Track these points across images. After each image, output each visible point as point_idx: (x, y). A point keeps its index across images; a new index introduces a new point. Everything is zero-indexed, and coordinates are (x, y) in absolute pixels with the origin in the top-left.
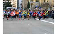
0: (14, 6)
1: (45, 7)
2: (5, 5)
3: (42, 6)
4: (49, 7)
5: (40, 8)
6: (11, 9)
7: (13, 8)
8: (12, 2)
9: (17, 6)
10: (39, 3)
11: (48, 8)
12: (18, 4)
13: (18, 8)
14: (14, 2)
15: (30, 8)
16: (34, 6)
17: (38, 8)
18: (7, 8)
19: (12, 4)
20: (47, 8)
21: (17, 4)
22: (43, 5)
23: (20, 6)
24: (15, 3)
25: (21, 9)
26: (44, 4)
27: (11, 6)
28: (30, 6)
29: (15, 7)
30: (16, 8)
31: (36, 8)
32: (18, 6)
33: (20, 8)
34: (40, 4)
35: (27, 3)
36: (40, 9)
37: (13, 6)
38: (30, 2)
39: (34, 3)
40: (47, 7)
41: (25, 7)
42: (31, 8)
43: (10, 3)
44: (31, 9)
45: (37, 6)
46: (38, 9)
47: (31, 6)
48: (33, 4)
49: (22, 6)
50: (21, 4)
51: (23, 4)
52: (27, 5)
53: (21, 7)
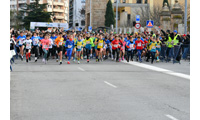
0: (58, 17)
1: (167, 20)
2: (26, 15)
3: (159, 16)
4: (183, 22)
5: (150, 24)
6: (46, 28)
7: (55, 24)
8: (50, 2)
9: (67, 18)
10: (148, 7)
11: (180, 26)
12: (71, 10)
13: (71, 25)
14: (59, 3)
15: (114, 23)
16: (129, 16)
17: (144, 24)
18: (33, 25)
19: (50, 10)
20: (176, 26)
21: (67, 11)
22: (162, 14)
23: (78, 18)
24: (60, 6)
25: (83, 27)
26: (166, 9)
27: (46, 17)
28: (113, 16)
29: (60, 20)
30: (65, 26)
31: (134, 24)
32: (71, 17)
33: (77, 25)
34: (151, 9)
35: (104, 6)
36: (149, 30)
37: (55, 19)
38: (113, 5)
39: (129, 5)
40: (177, 20)
41: (96, 21)
42: (119, 26)
43: (44, 6)
44: (117, 28)
45: (138, 17)
46: (142, 29)
47: (116, 19)
48: (126, 9)
49: (84, 18)
50: (83, 12)
51: (89, 10)
52: (102, 16)
53: (83, 23)
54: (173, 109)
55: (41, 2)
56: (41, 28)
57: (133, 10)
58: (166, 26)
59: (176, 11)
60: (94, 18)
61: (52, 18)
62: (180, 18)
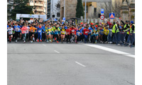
0: (38, 10)
1: (126, 13)
2: (12, 8)
3: (119, 10)
5: (112, 16)
7: (36, 16)
9: (45, 11)
10: (110, 2)
12: (49, 4)
13: (48, 16)
15: (83, 15)
16: (95, 9)
17: (107, 16)
18: (18, 16)
20: (133, 17)
21: (45, 6)
22: (122, 8)
23: (54, 11)
26: (125, 4)
27: (28, 10)
28: (83, 9)
29: (40, 12)
31: (100, 16)
32: (49, 10)
33: (54, 16)
35: (75, 2)
37: (36, 11)
38: (83, 1)
41: (69, 13)
44: (85, 19)
46: (106, 20)
47: (85, 11)
48: (93, 4)
49: (60, 11)
50: (58, 6)
51: (64, 4)
52: (74, 9)
53: (58, 14)
56: (25, 19)
57: (99, 4)
58: (125, 18)
60: (67, 11)
61: (33, 10)
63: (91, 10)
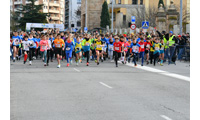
0: (53, 18)
1: (162, 21)
2: (21, 16)
4: (178, 23)
6: (41, 29)
7: (51, 25)
8: (46, 3)
9: (62, 19)
10: (143, 8)
11: (175, 27)
12: (67, 11)
13: (66, 26)
14: (55, 4)
15: (109, 24)
16: (124, 17)
17: (138, 26)
18: (29, 26)
19: (45, 11)
20: (171, 27)
21: (63, 12)
22: (157, 15)
23: (73, 19)
24: (56, 7)
25: (79, 28)
26: (161, 10)
27: (42, 18)
28: (109, 17)
29: (56, 21)
30: (61, 27)
31: (130, 25)
32: (67, 18)
33: (73, 26)
34: (147, 10)
35: (99, 7)
36: (145, 31)
37: (50, 20)
39: (124, 6)
40: (172, 21)
41: (91, 21)
43: (40, 7)
44: (112, 30)
45: (134, 18)
46: (138, 30)
47: (112, 20)
48: (122, 10)
49: (80, 19)
50: (79, 13)
51: (85, 11)
52: (98, 17)
53: (79, 24)
54: (168, 110)
55: (36, 3)
56: (37, 29)
58: (161, 27)
59: (171, 12)
60: (89, 19)
61: (48, 19)
62: (175, 19)
63: (120, 18)
